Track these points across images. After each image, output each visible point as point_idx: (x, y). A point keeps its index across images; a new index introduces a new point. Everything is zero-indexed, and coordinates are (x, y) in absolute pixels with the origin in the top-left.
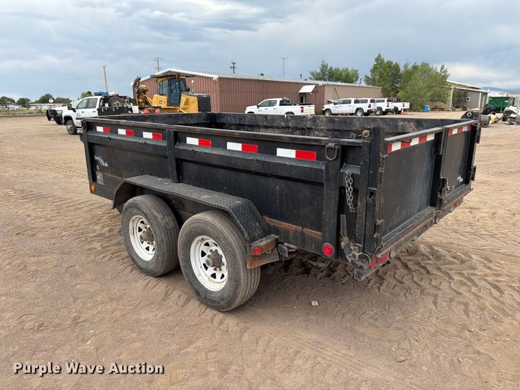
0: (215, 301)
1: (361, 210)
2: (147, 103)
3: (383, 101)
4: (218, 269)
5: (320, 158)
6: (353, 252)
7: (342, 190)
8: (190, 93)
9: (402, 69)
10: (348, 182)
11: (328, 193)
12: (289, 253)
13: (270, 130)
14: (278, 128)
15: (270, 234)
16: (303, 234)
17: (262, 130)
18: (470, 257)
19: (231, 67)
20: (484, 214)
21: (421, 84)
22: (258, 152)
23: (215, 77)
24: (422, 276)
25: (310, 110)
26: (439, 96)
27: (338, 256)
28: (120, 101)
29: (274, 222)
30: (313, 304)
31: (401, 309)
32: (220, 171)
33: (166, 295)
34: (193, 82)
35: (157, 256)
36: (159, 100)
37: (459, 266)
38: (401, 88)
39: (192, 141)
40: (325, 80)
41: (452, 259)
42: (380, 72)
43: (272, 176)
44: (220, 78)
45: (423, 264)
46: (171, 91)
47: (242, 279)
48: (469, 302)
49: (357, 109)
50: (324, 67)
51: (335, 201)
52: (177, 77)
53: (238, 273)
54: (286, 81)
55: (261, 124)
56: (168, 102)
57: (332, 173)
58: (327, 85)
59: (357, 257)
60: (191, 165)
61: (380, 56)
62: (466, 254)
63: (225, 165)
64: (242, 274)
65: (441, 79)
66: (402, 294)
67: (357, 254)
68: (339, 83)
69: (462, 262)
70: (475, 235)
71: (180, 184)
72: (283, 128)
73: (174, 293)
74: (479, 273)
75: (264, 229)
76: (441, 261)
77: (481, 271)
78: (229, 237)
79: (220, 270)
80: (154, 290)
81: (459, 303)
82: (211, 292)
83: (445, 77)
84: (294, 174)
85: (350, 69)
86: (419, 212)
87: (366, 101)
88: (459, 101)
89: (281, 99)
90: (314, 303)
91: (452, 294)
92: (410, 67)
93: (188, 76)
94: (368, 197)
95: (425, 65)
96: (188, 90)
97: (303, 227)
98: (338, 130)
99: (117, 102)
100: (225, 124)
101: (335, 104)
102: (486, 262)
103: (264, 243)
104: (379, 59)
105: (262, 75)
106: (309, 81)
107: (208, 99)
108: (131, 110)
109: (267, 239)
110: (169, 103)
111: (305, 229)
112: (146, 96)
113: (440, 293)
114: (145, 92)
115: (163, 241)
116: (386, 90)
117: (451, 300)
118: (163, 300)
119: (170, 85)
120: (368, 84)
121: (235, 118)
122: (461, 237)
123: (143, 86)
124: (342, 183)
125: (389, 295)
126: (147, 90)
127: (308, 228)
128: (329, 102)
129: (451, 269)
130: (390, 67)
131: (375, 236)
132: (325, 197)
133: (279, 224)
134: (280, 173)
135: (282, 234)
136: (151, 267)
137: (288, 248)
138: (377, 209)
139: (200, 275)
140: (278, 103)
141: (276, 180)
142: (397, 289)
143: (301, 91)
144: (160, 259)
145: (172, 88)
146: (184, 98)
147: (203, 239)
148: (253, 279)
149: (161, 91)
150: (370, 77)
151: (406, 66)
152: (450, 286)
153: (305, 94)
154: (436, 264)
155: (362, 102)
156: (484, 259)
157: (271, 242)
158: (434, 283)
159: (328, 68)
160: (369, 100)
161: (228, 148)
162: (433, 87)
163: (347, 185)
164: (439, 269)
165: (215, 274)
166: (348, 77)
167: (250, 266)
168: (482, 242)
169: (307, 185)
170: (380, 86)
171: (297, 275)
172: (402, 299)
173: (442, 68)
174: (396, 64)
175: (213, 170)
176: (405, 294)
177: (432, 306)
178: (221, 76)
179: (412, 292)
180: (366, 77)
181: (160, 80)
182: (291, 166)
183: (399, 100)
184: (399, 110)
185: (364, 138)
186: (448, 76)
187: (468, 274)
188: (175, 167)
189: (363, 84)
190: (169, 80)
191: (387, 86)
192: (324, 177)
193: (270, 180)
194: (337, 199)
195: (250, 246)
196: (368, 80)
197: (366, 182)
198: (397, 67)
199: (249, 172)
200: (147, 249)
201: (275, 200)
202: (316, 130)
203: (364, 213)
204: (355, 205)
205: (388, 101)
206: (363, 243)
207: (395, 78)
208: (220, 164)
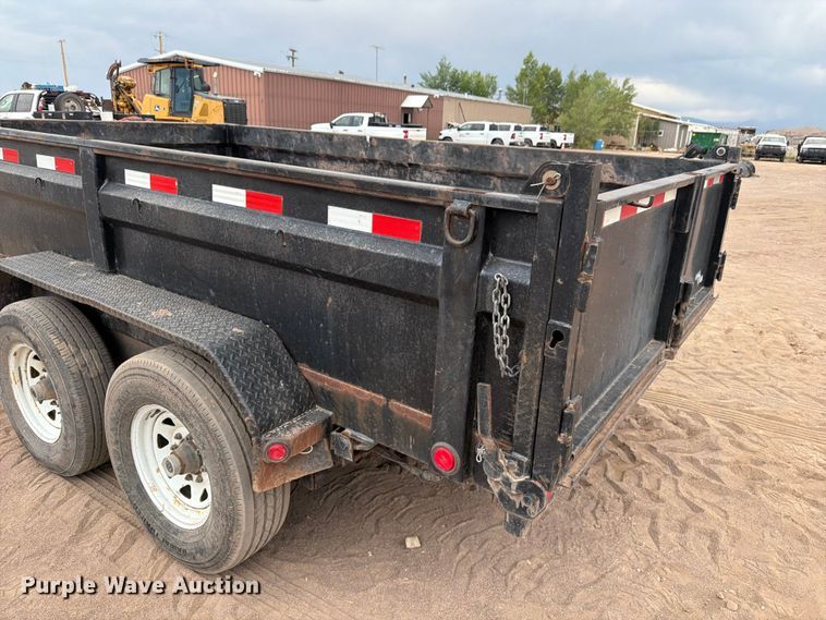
0: (185, 551)
1: (528, 375)
2: (133, 109)
3: (534, 129)
4: (195, 477)
5: (432, 237)
6: (506, 474)
7: (483, 319)
8: (211, 94)
9: (565, 79)
10: (497, 302)
11: (448, 325)
12: (356, 452)
13: (337, 165)
14: (353, 161)
15: (313, 407)
16: (387, 412)
17: (323, 163)
18: (704, 423)
19: (289, 57)
20: (712, 333)
21: (592, 103)
22: (284, 214)
23: (258, 70)
24: (623, 467)
25: (418, 135)
26: (619, 126)
27: (468, 472)
28: (76, 100)
29: (323, 380)
30: (408, 545)
31: (589, 552)
32: (200, 254)
33: (83, 527)
34: (215, 75)
35: (65, 438)
36: (154, 106)
37: (688, 443)
38: (561, 110)
39: (137, 179)
40: (445, 89)
41: (673, 428)
42: (531, 83)
43: (316, 273)
44: (267, 73)
45: (621, 440)
46: (175, 89)
47: (243, 513)
48: (718, 529)
49: (494, 141)
50: (443, 68)
51: (465, 345)
52: (186, 65)
53: (232, 501)
54: (380, 85)
55: (321, 152)
56: (170, 108)
57: (460, 276)
58: (447, 97)
59: (514, 487)
60: (137, 235)
61: (531, 55)
62: (696, 415)
63: (208, 239)
64: (242, 502)
65: (623, 100)
66: (587, 512)
67: (515, 480)
68: (466, 96)
69: (692, 433)
70: (704, 373)
71: (114, 278)
72: (363, 161)
73: (103, 520)
74: (725, 459)
75: (297, 398)
76: (654, 432)
77: (728, 454)
78: (211, 415)
79: (200, 480)
80: (58, 512)
81: (700, 532)
82: (177, 531)
83: (629, 97)
84: (367, 272)
85: (483, 75)
86: (635, 354)
87: (508, 128)
88: (647, 136)
89: (372, 115)
90: (412, 543)
91: (682, 511)
92: (576, 78)
93: (206, 65)
94: (548, 343)
95: (600, 76)
96: (207, 89)
97: (389, 397)
98: (468, 172)
99: (72, 103)
100: (250, 148)
101: (459, 129)
102: (732, 432)
103: (296, 431)
104: (529, 61)
105: (341, 73)
106: (418, 89)
107: (242, 107)
108: (99, 117)
109: (305, 419)
110: (173, 111)
111: (393, 403)
112: (131, 95)
113: (661, 508)
114: (128, 88)
115: (74, 406)
116: (538, 111)
117: (684, 527)
118: (70, 542)
119: (173, 78)
120: (511, 100)
121: (269, 136)
122: (683, 379)
123: (125, 79)
124: (484, 303)
125: (563, 515)
126: (133, 86)
127: (399, 400)
128: (450, 126)
129: (673, 450)
130: (546, 75)
131: (559, 439)
132: (442, 334)
133: (335, 385)
134: (335, 268)
135: (341, 409)
136: (56, 458)
137: (355, 441)
138: (568, 374)
139: (154, 489)
140: (366, 121)
141: (326, 282)
142: (577, 498)
143: (405, 105)
144: (72, 444)
145: (179, 83)
146: (198, 103)
147: (158, 411)
148: (270, 511)
149: (157, 89)
150: (515, 89)
151: (571, 76)
152: (677, 491)
153: (411, 109)
154: (644, 438)
155: (501, 130)
156: (728, 426)
157: (313, 429)
158: (646, 483)
159: (450, 70)
160: (513, 125)
161: (214, 199)
162: (609, 111)
163: (496, 311)
164: (652, 449)
165: (188, 487)
166: (479, 88)
167: (261, 485)
168: (719, 389)
169: (399, 301)
170: (529, 105)
171: (380, 467)
172: (589, 524)
173: (626, 82)
174: (556, 71)
175: (185, 250)
176: (593, 512)
177: (648, 542)
178: (269, 69)
179: (607, 507)
180: (509, 89)
181: (156, 68)
182: (361, 253)
183: (557, 130)
184: (558, 145)
185: (545, 191)
186: (634, 95)
187: (705, 460)
188: (101, 238)
189: (504, 100)
190: (173, 70)
191: (541, 105)
192: (441, 286)
193: (314, 281)
194: (470, 341)
195: (258, 441)
196: (511, 94)
197: (545, 306)
198: (556, 77)
199: (263, 260)
200: (52, 415)
201: (326, 328)
202: (426, 169)
203: (537, 382)
204: (514, 359)
205: (542, 129)
206: (529, 452)
207: (553, 93)
208: (196, 236)
